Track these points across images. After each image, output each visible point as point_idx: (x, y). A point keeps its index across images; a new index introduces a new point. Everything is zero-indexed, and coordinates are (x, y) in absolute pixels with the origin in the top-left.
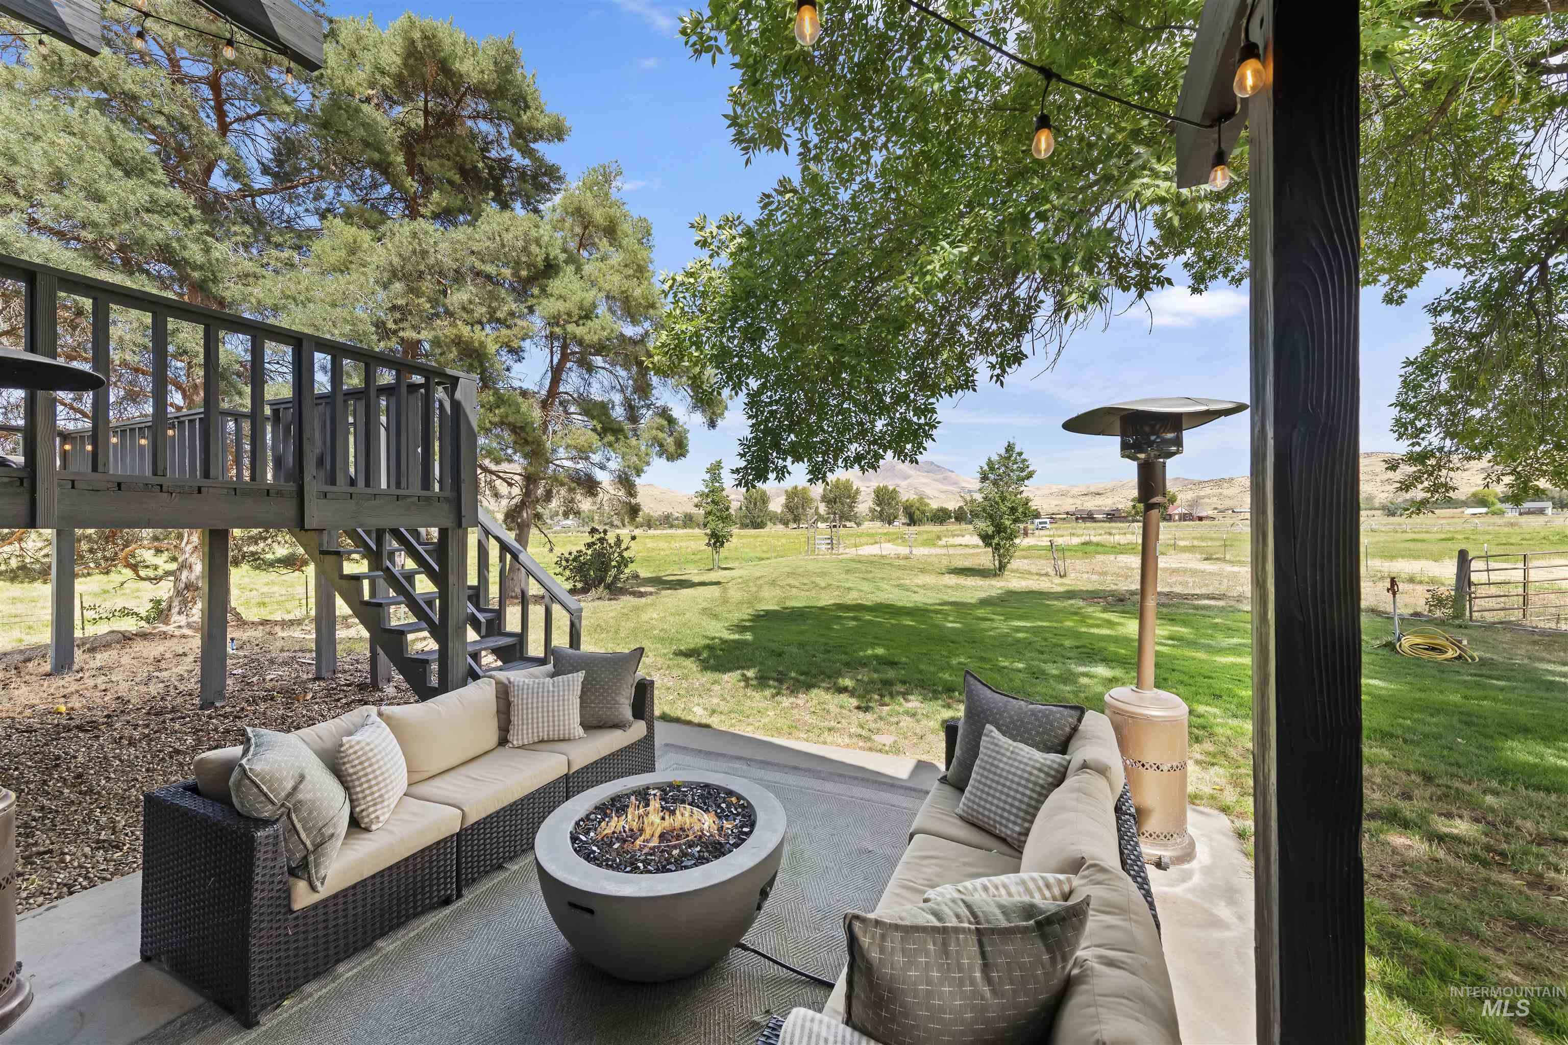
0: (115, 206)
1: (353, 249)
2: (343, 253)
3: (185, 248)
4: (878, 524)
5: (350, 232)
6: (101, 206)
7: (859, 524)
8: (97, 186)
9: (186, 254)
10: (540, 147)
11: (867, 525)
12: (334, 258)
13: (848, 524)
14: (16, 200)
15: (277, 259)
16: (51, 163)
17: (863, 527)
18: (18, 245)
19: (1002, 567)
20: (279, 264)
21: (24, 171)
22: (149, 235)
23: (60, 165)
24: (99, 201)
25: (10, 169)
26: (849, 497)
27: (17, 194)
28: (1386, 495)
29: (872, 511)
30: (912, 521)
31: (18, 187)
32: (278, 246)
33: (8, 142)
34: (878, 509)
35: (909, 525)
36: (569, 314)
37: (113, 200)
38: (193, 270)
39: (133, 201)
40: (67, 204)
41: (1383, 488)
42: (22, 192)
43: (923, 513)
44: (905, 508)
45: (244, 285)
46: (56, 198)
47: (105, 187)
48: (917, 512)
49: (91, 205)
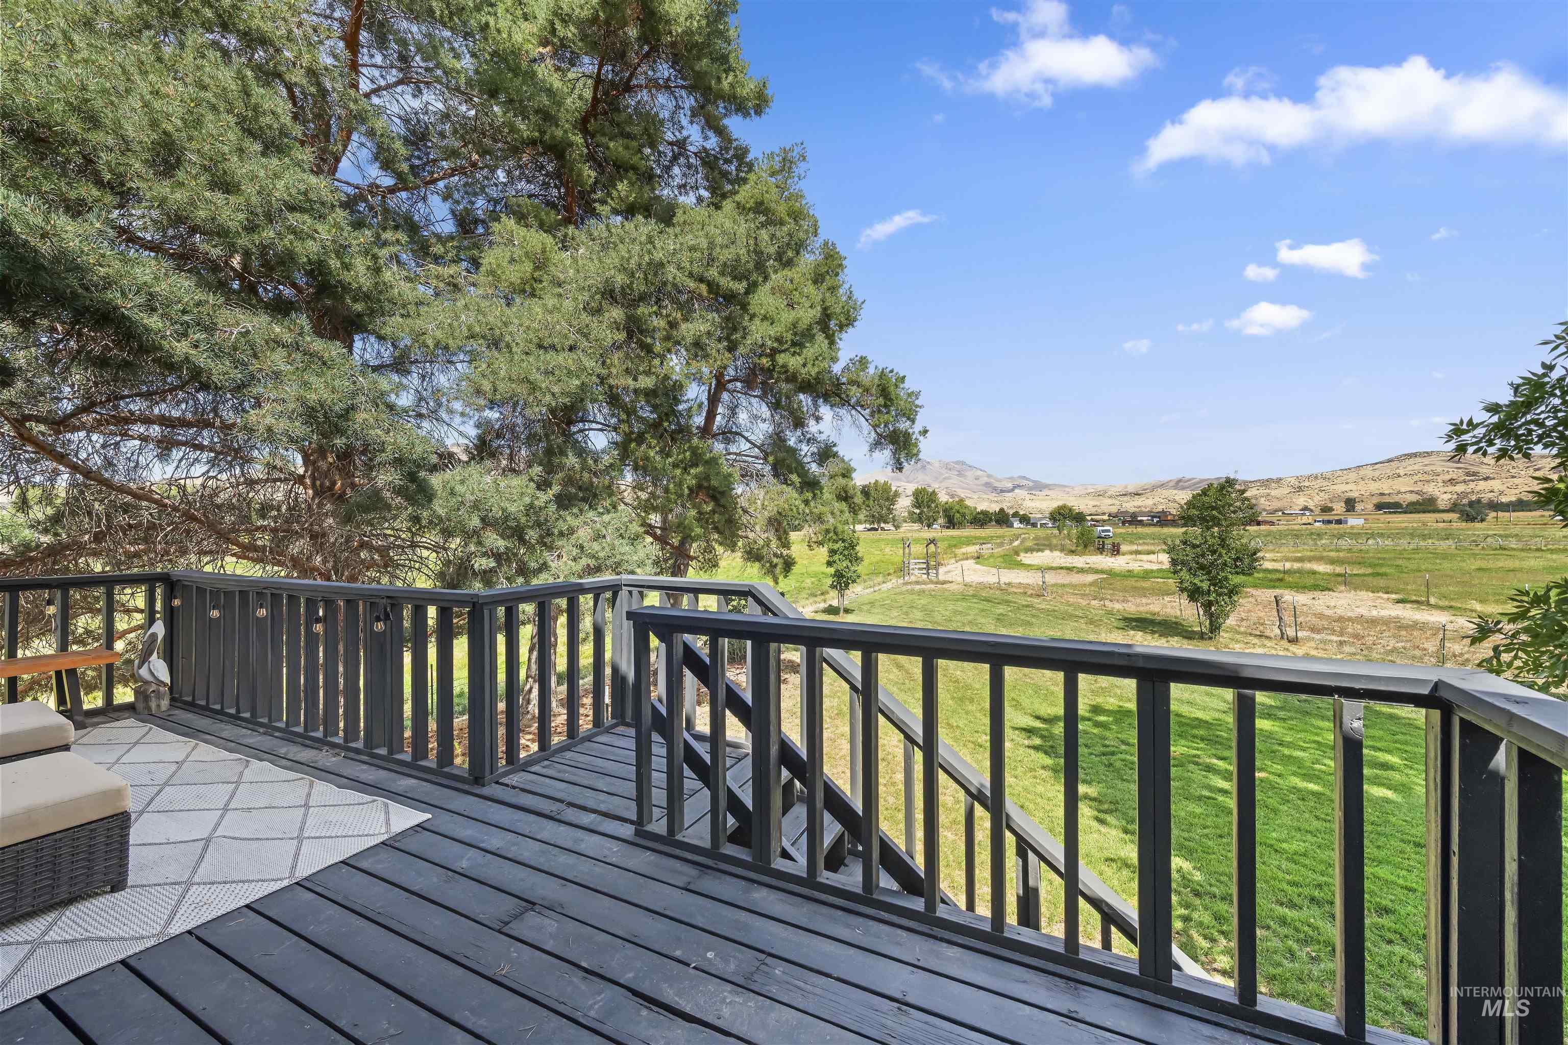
0: (254, 199)
1: (541, 264)
2: (528, 267)
3: (347, 267)
4: (916, 526)
5: (537, 239)
6: (232, 199)
7: (897, 527)
8: (226, 165)
9: (347, 277)
10: (735, 124)
11: (905, 527)
12: (514, 274)
13: (886, 526)
14: (95, 193)
15: (437, 277)
16: (154, 124)
17: (902, 530)
18: (102, 271)
19: (1215, 628)
20: (441, 285)
21: (110, 141)
22: (298, 247)
23: (170, 128)
24: (227, 192)
25: (89, 136)
26: (888, 499)
27: (99, 183)
28: (1449, 496)
29: (911, 514)
30: (951, 523)
31: (101, 166)
32: (437, 259)
33: (84, 88)
34: (917, 511)
35: (948, 528)
36: (779, 340)
37: (249, 189)
38: (355, 300)
39: (280, 190)
40: (180, 196)
41: (1446, 489)
42: (108, 177)
43: (963, 515)
44: (945, 511)
45: (402, 316)
46: (163, 188)
47: (238, 168)
48: (957, 515)
49: (218, 197)
